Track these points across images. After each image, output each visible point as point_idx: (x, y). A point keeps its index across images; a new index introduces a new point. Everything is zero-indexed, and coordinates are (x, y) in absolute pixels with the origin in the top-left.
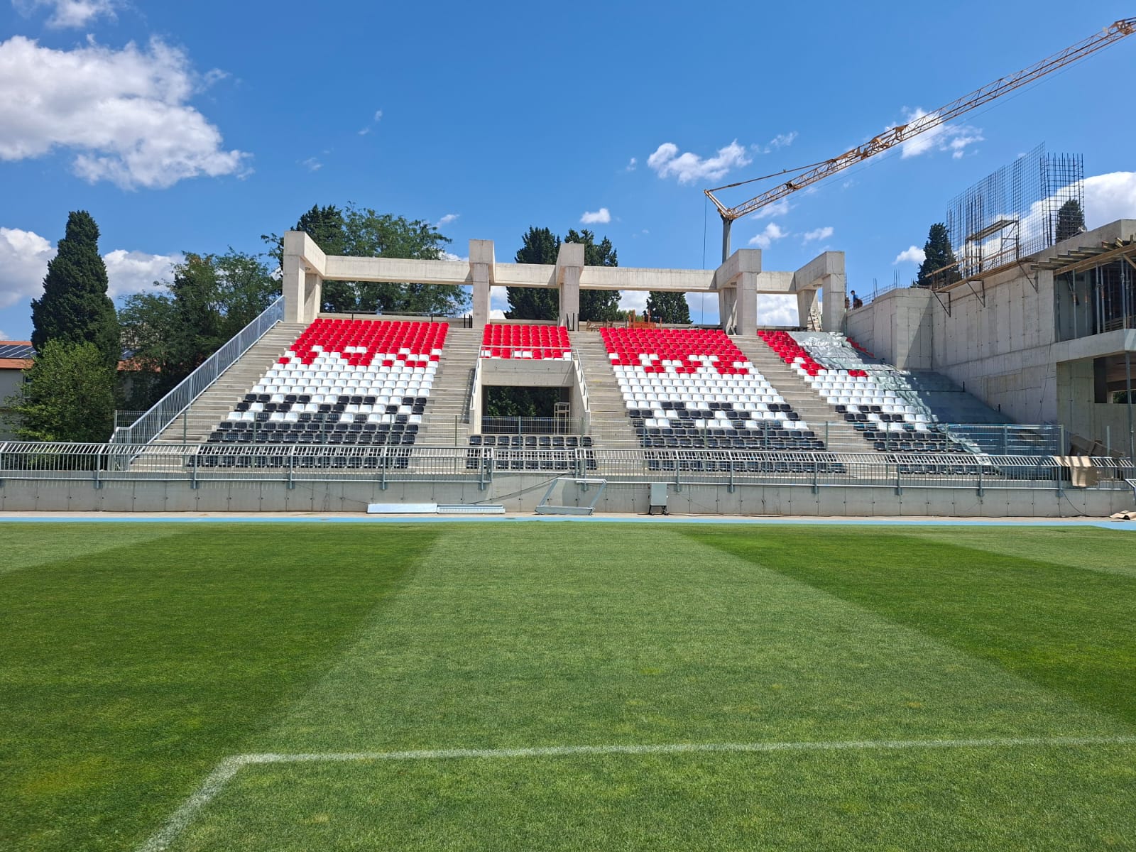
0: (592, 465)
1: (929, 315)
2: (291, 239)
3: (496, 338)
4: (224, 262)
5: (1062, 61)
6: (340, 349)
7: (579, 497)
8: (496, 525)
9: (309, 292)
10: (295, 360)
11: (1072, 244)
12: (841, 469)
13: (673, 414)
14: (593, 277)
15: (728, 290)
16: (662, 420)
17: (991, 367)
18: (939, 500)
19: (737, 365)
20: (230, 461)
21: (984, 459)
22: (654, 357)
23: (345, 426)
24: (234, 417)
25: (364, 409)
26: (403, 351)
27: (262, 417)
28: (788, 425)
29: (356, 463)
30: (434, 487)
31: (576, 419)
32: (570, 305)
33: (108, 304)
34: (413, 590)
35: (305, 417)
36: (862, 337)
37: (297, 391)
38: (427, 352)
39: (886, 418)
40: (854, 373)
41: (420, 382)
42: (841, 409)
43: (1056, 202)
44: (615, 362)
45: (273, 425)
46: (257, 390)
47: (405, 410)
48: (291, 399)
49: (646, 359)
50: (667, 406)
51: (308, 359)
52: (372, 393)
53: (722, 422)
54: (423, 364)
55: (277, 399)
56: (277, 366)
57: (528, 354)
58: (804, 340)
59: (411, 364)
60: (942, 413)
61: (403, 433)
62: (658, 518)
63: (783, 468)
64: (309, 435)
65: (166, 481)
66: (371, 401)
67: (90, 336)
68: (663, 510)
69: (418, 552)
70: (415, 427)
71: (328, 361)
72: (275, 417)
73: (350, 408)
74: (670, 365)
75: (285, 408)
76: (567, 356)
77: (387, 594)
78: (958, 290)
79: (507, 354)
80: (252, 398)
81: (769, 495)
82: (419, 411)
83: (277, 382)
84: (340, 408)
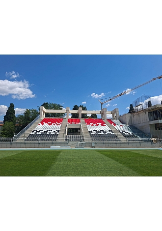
0: (83, 140)
1: (131, 117)
2: (41, 107)
3: (70, 121)
4: (31, 110)
5: (147, 83)
6: (47, 123)
7: (82, 145)
8: (69, 150)
9: (43, 115)
10: (41, 124)
11: (150, 108)
12: (120, 140)
13: (95, 132)
14: (83, 112)
15: (102, 114)
16: (93, 133)
17: (140, 125)
18: (134, 145)
19: (104, 124)
20: (30, 140)
21: (140, 139)
23: (47, 134)
24: (31, 133)
25: (50, 132)
26: (56, 123)
27: (36, 133)
28: (112, 134)
29: (49, 140)
30: (60, 144)
31: (81, 133)
32: (80, 116)
33: (15, 116)
34: (57, 163)
35: (42, 133)
36: (122, 120)
38: (60, 123)
39: (126, 132)
40: (121, 126)
41: (59, 127)
42: (119, 131)
43: (147, 101)
44: (87, 124)
46: (35, 129)
47: (56, 132)
48: (40, 130)
49: (91, 124)
50: (94, 131)
51: (43, 124)
53: (103, 133)
54: (59, 125)
55: (38, 130)
56: (38, 125)
57: (74, 123)
58: (114, 121)
59: (57, 125)
60: (134, 132)
61: (56, 135)
62: (93, 148)
63: (111, 140)
64: (42, 136)
65: (21, 143)
66: (51, 130)
67: (12, 121)
68: (94, 147)
69: (57, 155)
70: (58, 134)
71: (45, 124)
72: (37, 133)
73: (48, 132)
74: (95, 125)
75: (39, 132)
76: (80, 123)
77: (53, 164)
78: (135, 114)
79: (71, 123)
81: (110, 144)
82: (58, 132)
83: (38, 128)
84: (47, 131)
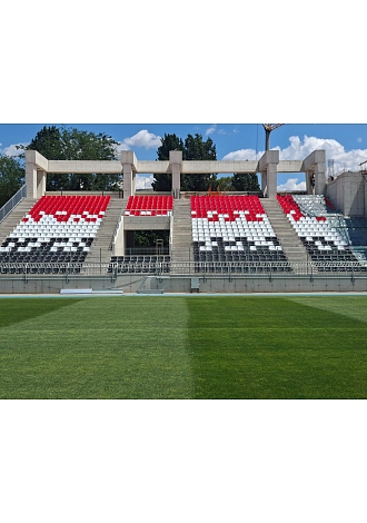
0: (168, 270)
1: (363, 186)
6: (54, 213)
7: (158, 285)
9: (39, 181)
10: (31, 220)
12: (289, 270)
13: (215, 243)
15: (265, 172)
16: (209, 247)
19: (258, 216)
22: (215, 212)
23: (52, 253)
24: (1, 250)
25: (62, 244)
26: (85, 213)
27: (15, 248)
30: (91, 282)
32: (176, 183)
35: (34, 249)
37: (31, 236)
38: (97, 213)
40: (320, 219)
41: (91, 230)
42: (303, 239)
44: (194, 216)
45: (19, 253)
46: (12, 236)
47: (81, 244)
48: (28, 240)
49: (210, 214)
50: (213, 239)
51: (37, 218)
52: (67, 236)
53: (238, 247)
54: (94, 220)
55: (21, 240)
56: (22, 223)
57: (149, 213)
58: (299, 200)
59: (88, 220)
61: (80, 256)
64: (36, 258)
66: (66, 240)
68: (198, 291)
70: (86, 253)
71: (47, 219)
72: (20, 249)
73: (56, 244)
74: (222, 217)
75: (25, 245)
76: (169, 213)
79: (138, 214)
80: (9, 240)
81: (249, 283)
82: (89, 245)
83: (21, 231)
84: (51, 244)
